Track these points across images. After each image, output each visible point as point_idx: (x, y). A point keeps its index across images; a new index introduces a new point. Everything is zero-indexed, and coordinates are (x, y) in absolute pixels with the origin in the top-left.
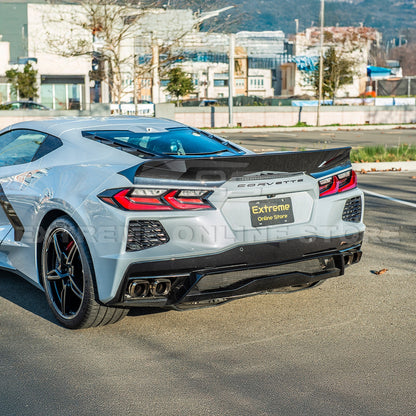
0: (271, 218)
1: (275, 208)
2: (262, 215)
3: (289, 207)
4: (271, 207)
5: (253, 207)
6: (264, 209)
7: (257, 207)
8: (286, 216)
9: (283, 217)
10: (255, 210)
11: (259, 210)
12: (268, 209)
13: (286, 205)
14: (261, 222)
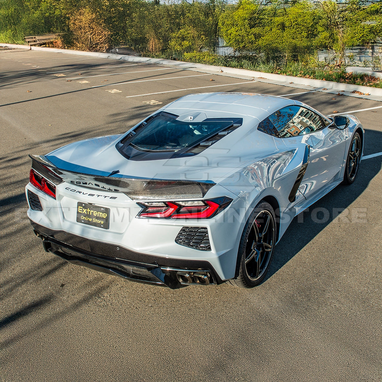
1: (95, 213)
2: (84, 215)
3: (106, 216)
4: (93, 211)
5: (79, 207)
6: (87, 211)
7: (82, 207)
8: (102, 222)
9: (99, 222)
10: (80, 209)
11: (83, 211)
12: (90, 212)
13: (104, 214)
14: (83, 220)
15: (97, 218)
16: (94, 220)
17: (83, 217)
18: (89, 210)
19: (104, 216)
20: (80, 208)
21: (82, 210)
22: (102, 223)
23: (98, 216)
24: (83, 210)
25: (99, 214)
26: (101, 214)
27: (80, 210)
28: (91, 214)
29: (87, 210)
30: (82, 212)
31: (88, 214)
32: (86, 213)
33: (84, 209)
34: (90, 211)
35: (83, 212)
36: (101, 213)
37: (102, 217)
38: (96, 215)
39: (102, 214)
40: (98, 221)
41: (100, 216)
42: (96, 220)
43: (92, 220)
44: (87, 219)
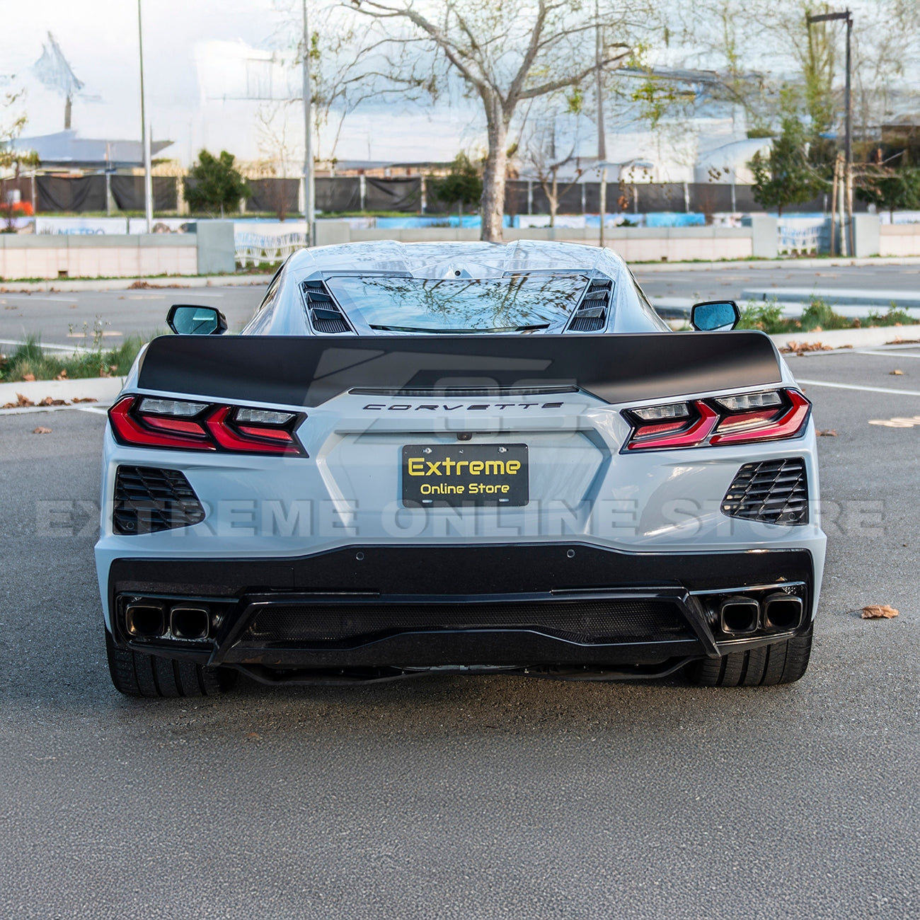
0: (460, 490)
1: (475, 467)
2: (434, 480)
3: (518, 467)
4: (467, 463)
5: (411, 460)
6: (442, 468)
7: (423, 460)
8: (505, 489)
9: (494, 490)
10: (415, 467)
11: (427, 468)
12: (453, 468)
13: (509, 463)
14: (429, 497)
15: (482, 478)
16: (474, 489)
17: (427, 489)
18: (448, 463)
19: (512, 467)
20: (414, 463)
21: (421, 467)
23: (487, 473)
24: (426, 466)
25: (491, 467)
26: (499, 466)
27: (414, 470)
28: (458, 473)
29: (444, 464)
30: (423, 474)
31: (448, 473)
32: (439, 473)
33: (429, 464)
34: (454, 463)
35: (429, 473)
36: (495, 463)
37: (502, 473)
38: (479, 473)
39: (501, 463)
40: (490, 489)
41: (496, 472)
42: (482, 486)
43: (467, 489)
44: (444, 489)
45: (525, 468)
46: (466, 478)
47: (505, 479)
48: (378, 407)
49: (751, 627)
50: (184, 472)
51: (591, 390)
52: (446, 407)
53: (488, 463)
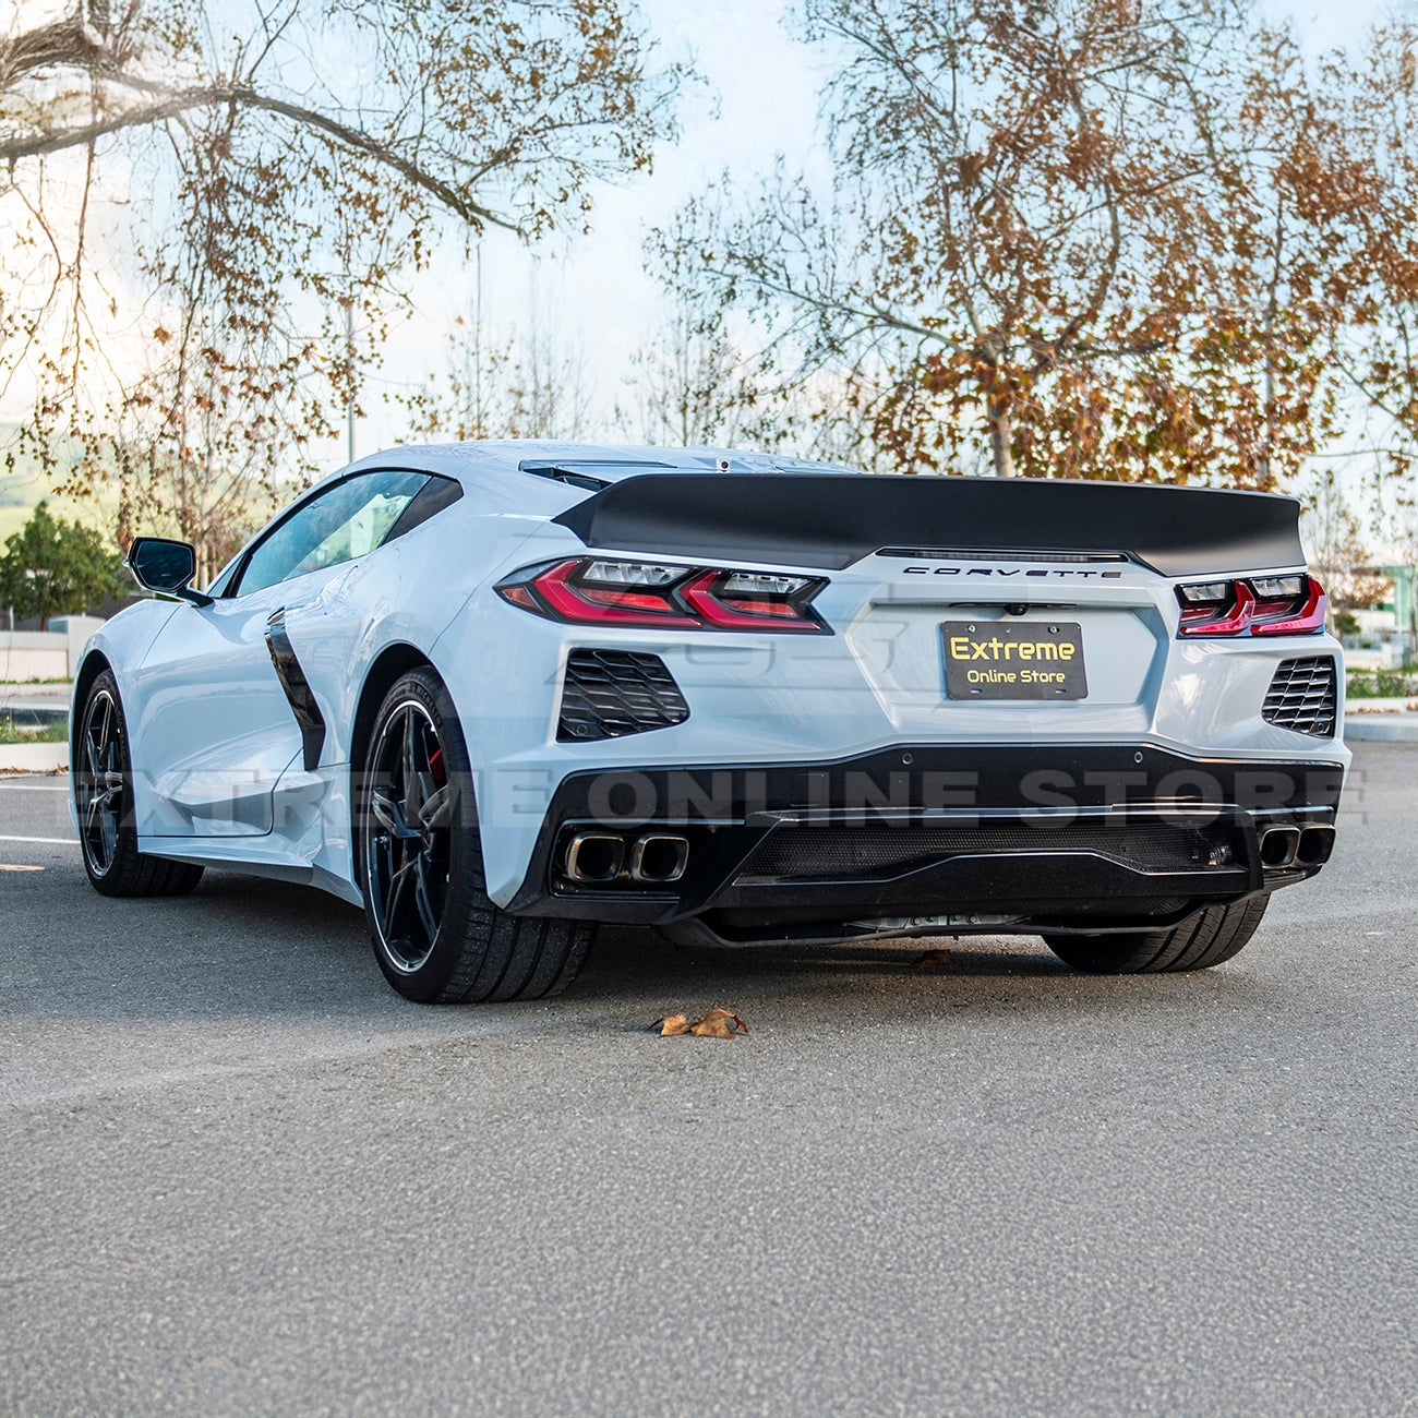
1: (1026, 650)
2: (980, 665)
3: (1072, 651)
4: (1015, 645)
5: (954, 640)
6: (989, 651)
7: (966, 640)
8: (1061, 678)
9: (1049, 679)
10: (960, 648)
11: (972, 651)
12: (1001, 651)
13: (1062, 646)
14: (978, 686)
15: (1033, 664)
16: (1028, 676)
17: (976, 677)
18: (995, 645)
19: (1065, 651)
20: (956, 644)
21: (965, 648)
22: (1060, 680)
23: (1039, 657)
24: (971, 647)
25: (1043, 650)
26: (1051, 650)
27: (958, 653)
28: (1007, 657)
29: (990, 645)
30: (968, 657)
31: (996, 657)
32: (986, 657)
33: (974, 645)
34: (1001, 645)
35: (975, 657)
36: (1047, 646)
37: (1056, 658)
38: (1030, 657)
39: (1053, 646)
40: (1044, 678)
41: (1048, 657)
42: (1035, 674)
43: (1019, 678)
44: (994, 677)
45: (1079, 654)
46: (1015, 664)
47: (1059, 665)
48: (922, 570)
49: (1287, 859)
50: (663, 657)
51: (1146, 558)
52: (1001, 572)
53: (1039, 646)
